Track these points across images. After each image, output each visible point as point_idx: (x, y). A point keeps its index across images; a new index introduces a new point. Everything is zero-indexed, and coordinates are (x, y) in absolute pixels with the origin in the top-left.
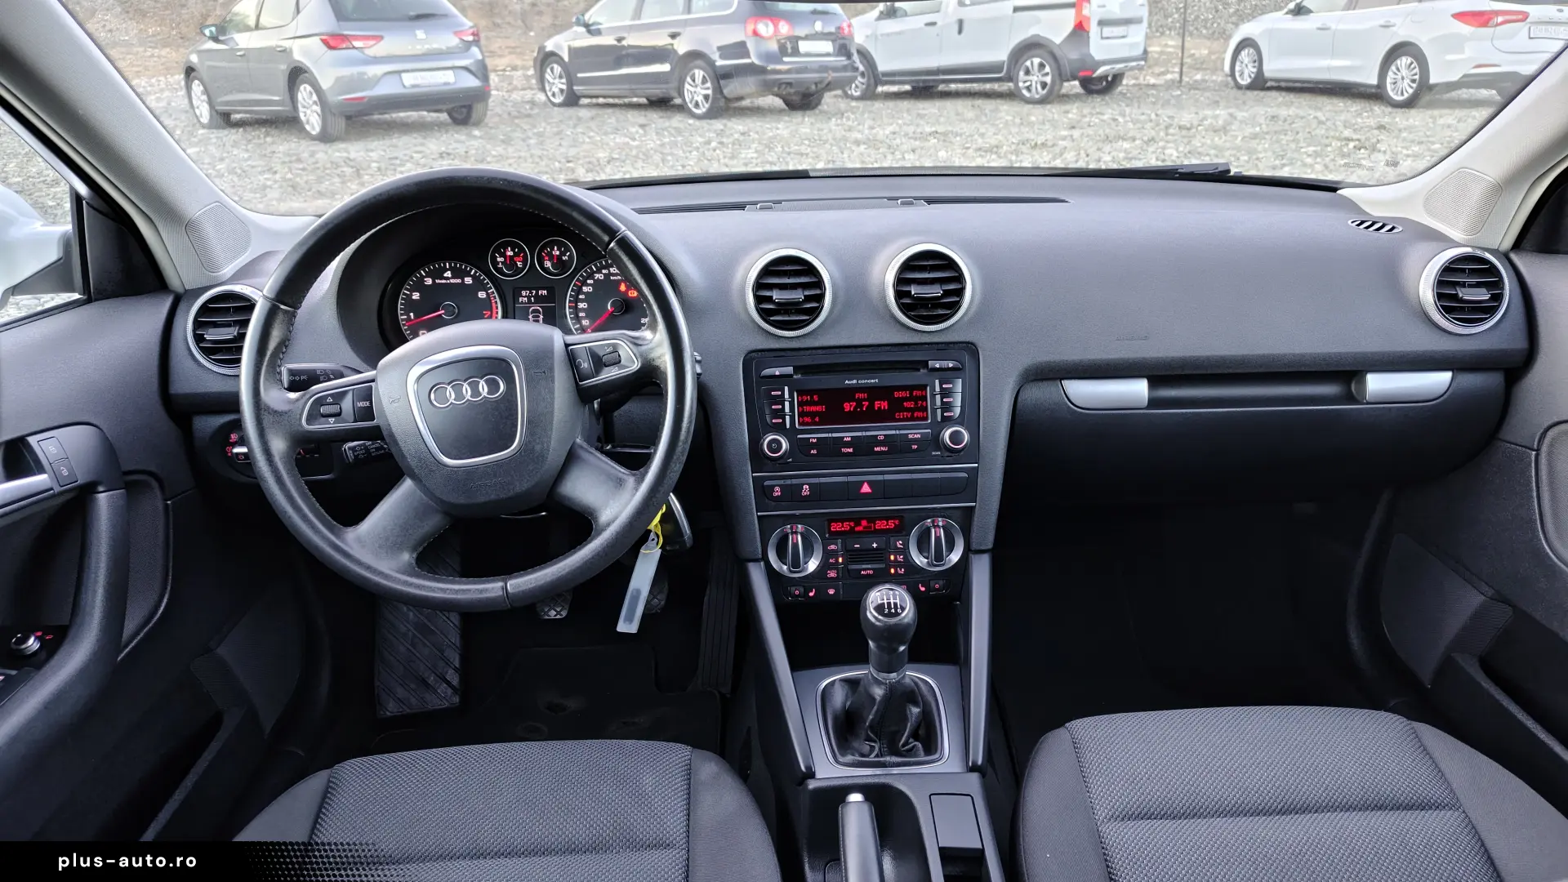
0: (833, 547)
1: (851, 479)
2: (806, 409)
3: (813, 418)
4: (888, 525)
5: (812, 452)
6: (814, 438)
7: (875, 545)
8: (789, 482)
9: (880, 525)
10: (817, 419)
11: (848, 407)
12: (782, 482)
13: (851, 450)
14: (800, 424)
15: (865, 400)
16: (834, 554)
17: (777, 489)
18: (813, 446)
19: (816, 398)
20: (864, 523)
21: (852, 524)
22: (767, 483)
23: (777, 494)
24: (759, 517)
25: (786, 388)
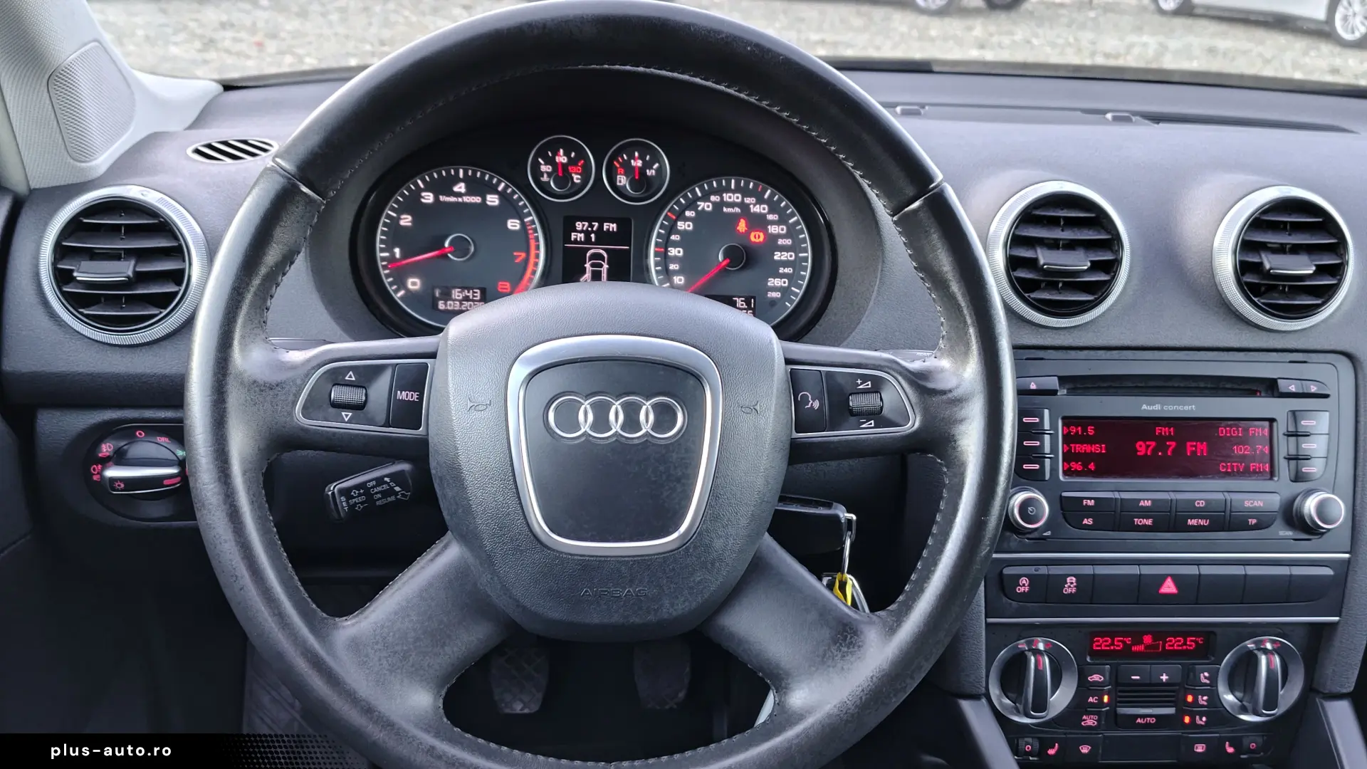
0: (1096, 678)
1: (1147, 570)
2: (1079, 448)
3: (1085, 465)
4: (1185, 644)
5: (1085, 521)
6: (1090, 499)
7: (1164, 678)
8: (1043, 570)
9: (1174, 643)
10: (1092, 466)
11: (1141, 448)
12: (1031, 570)
13: (1149, 522)
14: (1065, 473)
15: (1170, 438)
16: (1097, 689)
17: (1024, 581)
18: (1088, 511)
19: (1091, 431)
20: (1148, 639)
21: (1128, 641)
22: (1007, 571)
23: (1022, 589)
24: (987, 625)
25: (1046, 412)
